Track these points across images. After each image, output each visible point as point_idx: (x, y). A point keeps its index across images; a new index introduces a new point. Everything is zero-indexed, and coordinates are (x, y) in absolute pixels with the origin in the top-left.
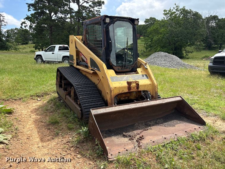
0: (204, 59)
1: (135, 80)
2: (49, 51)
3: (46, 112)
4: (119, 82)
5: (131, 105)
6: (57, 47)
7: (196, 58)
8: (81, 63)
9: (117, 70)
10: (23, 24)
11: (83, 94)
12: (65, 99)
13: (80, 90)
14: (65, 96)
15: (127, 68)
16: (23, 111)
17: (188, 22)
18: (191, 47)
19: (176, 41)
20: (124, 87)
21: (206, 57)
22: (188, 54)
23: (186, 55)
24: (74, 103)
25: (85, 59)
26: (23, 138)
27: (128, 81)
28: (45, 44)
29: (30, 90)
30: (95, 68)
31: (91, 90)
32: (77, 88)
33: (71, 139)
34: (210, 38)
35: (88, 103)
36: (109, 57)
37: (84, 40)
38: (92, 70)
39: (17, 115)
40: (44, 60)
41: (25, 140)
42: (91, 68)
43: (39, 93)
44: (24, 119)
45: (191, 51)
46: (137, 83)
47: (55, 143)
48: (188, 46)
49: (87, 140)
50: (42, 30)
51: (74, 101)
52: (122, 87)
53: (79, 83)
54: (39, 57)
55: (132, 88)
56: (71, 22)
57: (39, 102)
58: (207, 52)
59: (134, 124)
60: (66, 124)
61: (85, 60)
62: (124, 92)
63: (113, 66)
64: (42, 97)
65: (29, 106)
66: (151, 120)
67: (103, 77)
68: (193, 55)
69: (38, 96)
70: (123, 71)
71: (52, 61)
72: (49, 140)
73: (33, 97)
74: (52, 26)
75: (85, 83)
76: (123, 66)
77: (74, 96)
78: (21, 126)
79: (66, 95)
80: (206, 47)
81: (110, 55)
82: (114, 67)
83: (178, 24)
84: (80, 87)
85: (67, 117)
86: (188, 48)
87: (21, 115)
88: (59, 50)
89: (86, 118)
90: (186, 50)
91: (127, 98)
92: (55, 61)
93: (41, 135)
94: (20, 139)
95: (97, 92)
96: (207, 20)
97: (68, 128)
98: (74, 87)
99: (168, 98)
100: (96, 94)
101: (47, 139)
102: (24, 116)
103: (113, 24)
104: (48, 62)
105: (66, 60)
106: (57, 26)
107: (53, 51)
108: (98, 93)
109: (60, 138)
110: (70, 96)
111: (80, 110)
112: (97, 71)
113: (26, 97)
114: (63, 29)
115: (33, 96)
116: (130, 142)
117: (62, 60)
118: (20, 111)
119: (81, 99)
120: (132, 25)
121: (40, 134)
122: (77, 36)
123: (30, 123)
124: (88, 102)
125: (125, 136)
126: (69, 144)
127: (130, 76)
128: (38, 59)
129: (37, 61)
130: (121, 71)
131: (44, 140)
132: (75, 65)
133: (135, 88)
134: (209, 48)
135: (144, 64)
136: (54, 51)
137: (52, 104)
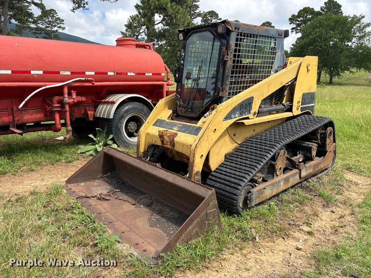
9: (179, 113)
15: (192, 112)
52: (154, 136)
62: (157, 144)
82: (178, 107)
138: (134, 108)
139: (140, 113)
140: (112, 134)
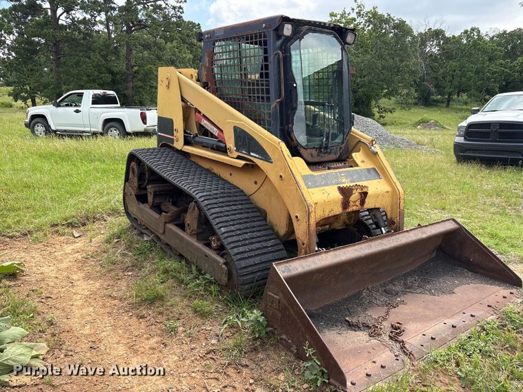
0: (419, 127)
1: (354, 184)
2: (67, 105)
3: (111, 270)
4: (322, 188)
5: (359, 246)
6: (88, 94)
7: (401, 124)
8: (197, 139)
9: (310, 159)
11: (227, 221)
12: (164, 233)
13: (217, 210)
14: (162, 225)
15: (330, 153)
16: (45, 269)
17: (385, 42)
18: (390, 99)
19: (358, 84)
20: (334, 202)
21: (424, 122)
22: (384, 115)
23: (381, 116)
24: (200, 246)
25: (215, 129)
26: (78, 349)
27: (341, 186)
28: (42, 88)
29: (45, 210)
30: (252, 154)
31: (243, 211)
32: (209, 207)
33: (214, 341)
34: (427, 81)
35: (243, 245)
36: (291, 125)
37: (204, 80)
38: (239, 158)
39: (34, 280)
40: (53, 128)
41: (88, 354)
42: (236, 154)
43: (74, 217)
44: (56, 291)
45: (391, 107)
46: (365, 190)
47: (176, 358)
48: (384, 96)
49: (263, 344)
50: (35, 52)
51: (195, 240)
52: (329, 203)
53: (208, 193)
54: (37, 120)
55: (351, 203)
56: (109, 34)
57: (77, 240)
58: (421, 110)
59: (360, 293)
60: (186, 302)
61: (215, 131)
62: (333, 215)
63: (299, 148)
64: (82, 228)
65: (56, 254)
66: (392, 280)
67: (283, 176)
68: (394, 118)
69: (71, 225)
70: (322, 160)
71: (76, 132)
72: (154, 349)
73: (59, 228)
74: (59, 42)
75: (224, 193)
76: (320, 148)
77: (198, 227)
78: (58, 312)
79: (165, 223)
80: (420, 99)
81: (293, 119)
82: (302, 151)
83: (362, 47)
84: (216, 203)
85: (182, 282)
86: (384, 102)
87: (43, 280)
88: (94, 103)
89: (243, 285)
90: (379, 107)
91: (328, 226)
92: (84, 132)
93: (126, 336)
94: (71, 351)
95: (258, 214)
96: (422, 39)
97: (196, 312)
98: (196, 202)
99: (430, 225)
100: (255, 219)
101: (147, 347)
102: (52, 284)
103: (300, 41)
104: (72, 135)
105: (113, 129)
106: (70, 40)
107: (76, 106)
108: (260, 218)
109: (184, 342)
110: (182, 226)
111: (224, 264)
112: (259, 162)
113: (39, 229)
114: (90, 49)
115: (57, 225)
116: (374, 341)
117: (103, 129)
118: (35, 269)
119: (226, 235)
120: (341, 44)
121: (120, 332)
122: (181, 70)
123: (79, 303)
124: (243, 243)
125: (353, 327)
126: (214, 357)
127: (340, 173)
128: (34, 125)
129: (33, 131)
130: (317, 160)
131: (141, 349)
132: (179, 144)
133: (357, 203)
134: (426, 102)
135: (367, 142)
136: (80, 106)
137: (123, 247)
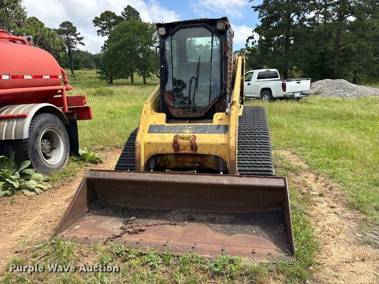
6: (256, 73)
9: (176, 115)
10: (250, 40)
20: (166, 144)
52: (161, 144)
55: (181, 147)
62: (165, 152)
70: (187, 116)
76: (185, 108)
82: (170, 109)
88: (258, 78)
92: (251, 97)
105: (265, 95)
117: (261, 95)
133: (187, 148)
136: (250, 81)
138: (47, 122)
139: (55, 126)
140: (29, 159)
